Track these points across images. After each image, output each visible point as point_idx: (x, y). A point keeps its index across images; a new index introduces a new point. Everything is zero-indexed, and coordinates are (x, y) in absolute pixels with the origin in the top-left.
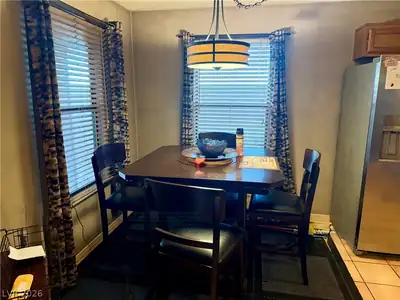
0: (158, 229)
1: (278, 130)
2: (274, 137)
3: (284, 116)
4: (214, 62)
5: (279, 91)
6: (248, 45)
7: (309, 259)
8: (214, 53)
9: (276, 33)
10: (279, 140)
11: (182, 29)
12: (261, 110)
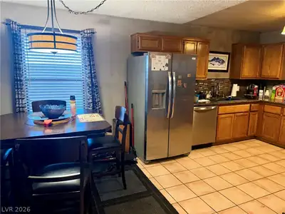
0: (30, 177)
1: (93, 96)
2: (91, 101)
3: (96, 86)
4: (55, 48)
5: (91, 70)
6: (76, 38)
7: (126, 172)
8: (55, 42)
9: (86, 31)
10: (94, 103)
11: (7, 18)
12: (80, 82)
